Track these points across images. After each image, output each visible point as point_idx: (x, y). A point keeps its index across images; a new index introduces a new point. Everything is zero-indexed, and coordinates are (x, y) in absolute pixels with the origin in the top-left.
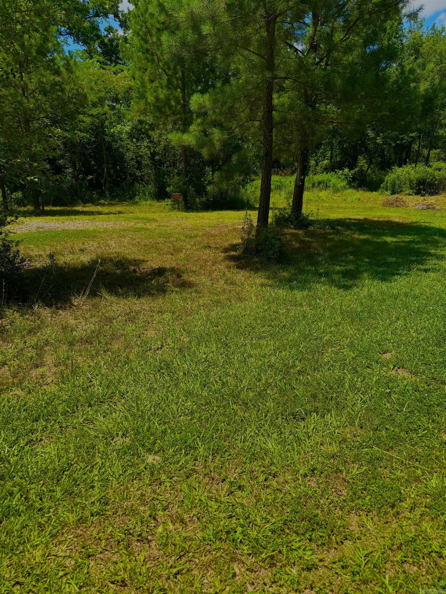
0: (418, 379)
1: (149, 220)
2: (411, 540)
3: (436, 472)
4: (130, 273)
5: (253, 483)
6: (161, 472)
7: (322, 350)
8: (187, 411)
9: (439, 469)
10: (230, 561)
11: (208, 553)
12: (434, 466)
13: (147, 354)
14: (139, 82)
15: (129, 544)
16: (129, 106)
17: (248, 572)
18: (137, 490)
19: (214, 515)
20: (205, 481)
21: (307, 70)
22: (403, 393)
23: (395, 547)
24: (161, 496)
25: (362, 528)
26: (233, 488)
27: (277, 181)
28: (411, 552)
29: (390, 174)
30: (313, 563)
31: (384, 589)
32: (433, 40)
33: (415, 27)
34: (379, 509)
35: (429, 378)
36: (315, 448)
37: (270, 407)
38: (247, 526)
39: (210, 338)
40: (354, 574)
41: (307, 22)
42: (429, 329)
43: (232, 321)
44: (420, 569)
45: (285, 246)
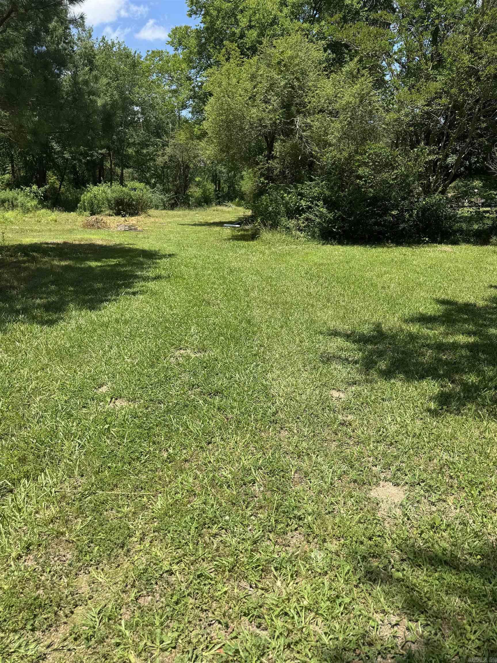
0: (136, 405)
2: (142, 571)
3: (160, 493)
7: (28, 402)
9: (162, 489)
12: (158, 488)
22: (122, 424)
23: (129, 586)
25: (93, 585)
28: (144, 584)
29: (85, 193)
30: (39, 655)
31: (121, 637)
32: (106, 54)
33: (84, 35)
34: (109, 555)
35: (147, 401)
36: (28, 520)
40: (88, 639)
42: (143, 352)
44: (154, 596)
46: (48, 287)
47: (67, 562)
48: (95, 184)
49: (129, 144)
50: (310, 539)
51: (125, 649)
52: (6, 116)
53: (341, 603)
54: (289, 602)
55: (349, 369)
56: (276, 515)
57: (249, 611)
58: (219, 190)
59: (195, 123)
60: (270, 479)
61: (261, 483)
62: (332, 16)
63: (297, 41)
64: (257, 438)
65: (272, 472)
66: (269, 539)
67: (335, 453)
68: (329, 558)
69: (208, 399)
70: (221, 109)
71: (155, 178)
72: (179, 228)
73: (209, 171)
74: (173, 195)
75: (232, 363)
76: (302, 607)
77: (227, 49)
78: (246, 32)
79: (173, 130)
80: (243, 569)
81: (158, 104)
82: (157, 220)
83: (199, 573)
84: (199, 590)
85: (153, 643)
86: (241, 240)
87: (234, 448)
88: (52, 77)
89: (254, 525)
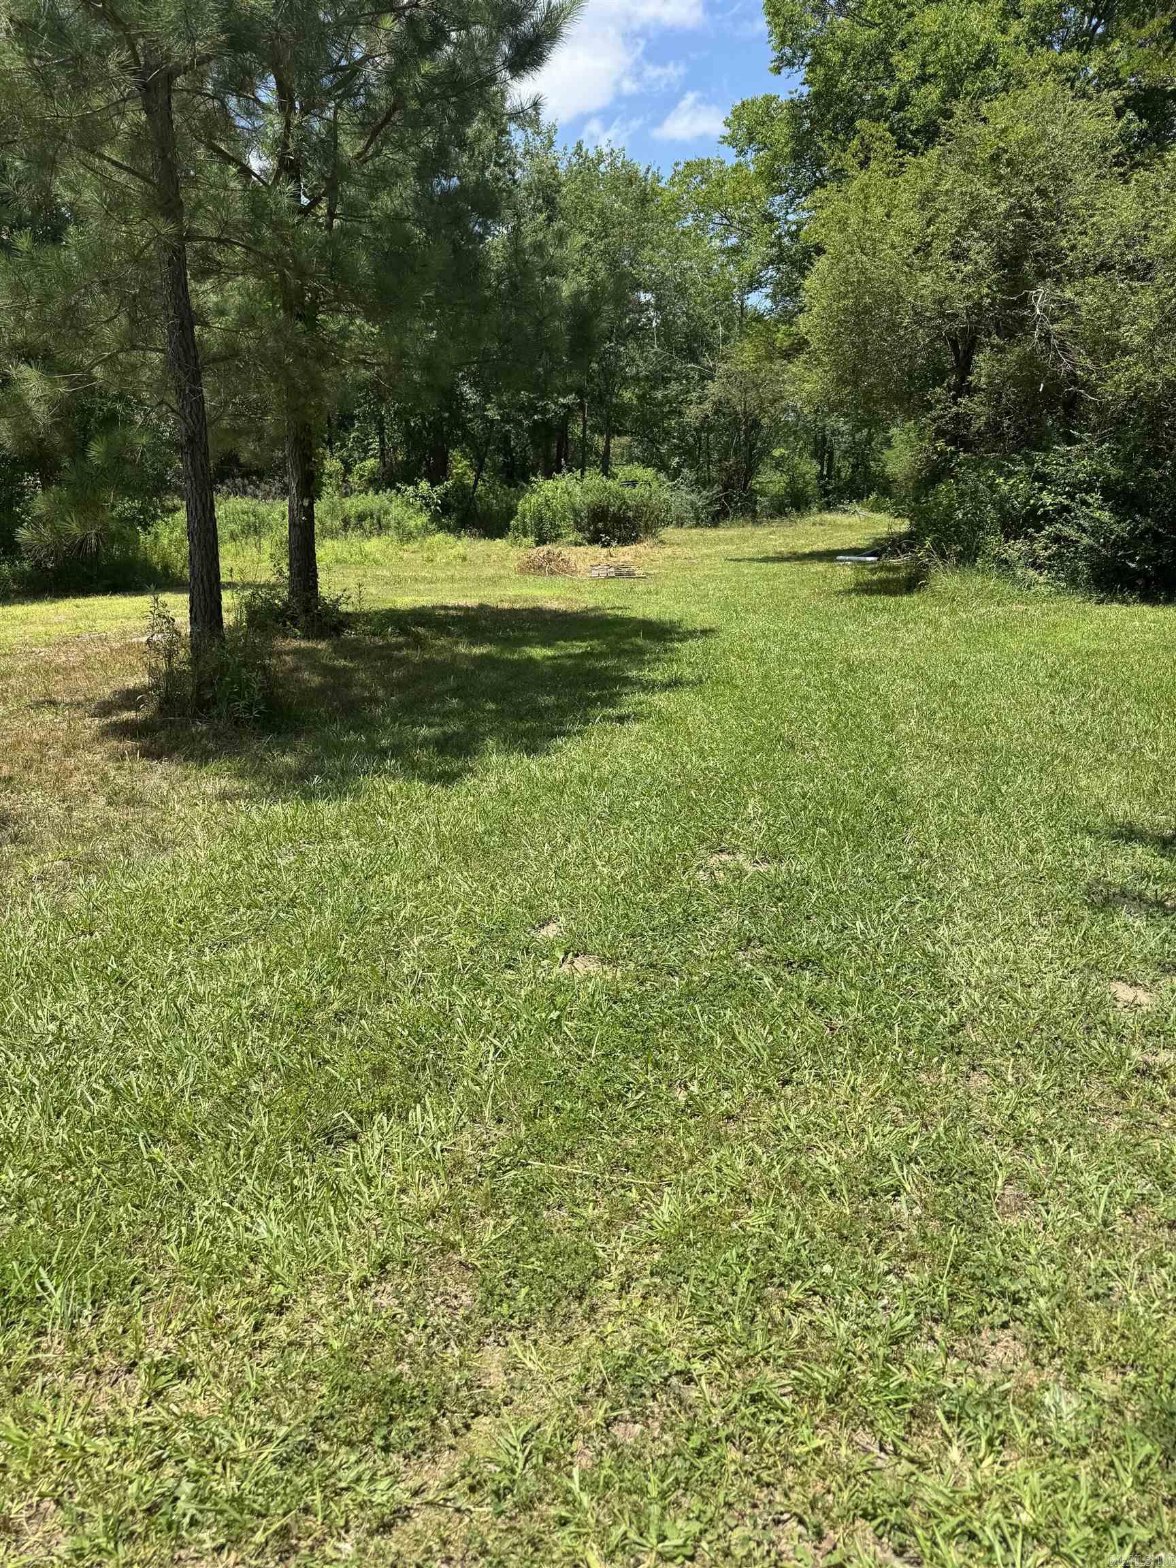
0: (619, 974)
2: (623, 1363)
3: (669, 1185)
5: (222, 1347)
7: (396, 946)
9: (673, 1177)
12: (663, 1172)
19: (108, 1474)
20: (74, 1385)
21: (277, 226)
22: (588, 1013)
23: (592, 1392)
25: (513, 1374)
26: (163, 1379)
27: (245, 512)
28: (625, 1393)
29: (527, 495)
30: (396, 1507)
31: (570, 1507)
32: (583, 181)
33: (538, 143)
34: (551, 1311)
35: (642, 965)
36: (386, 1204)
37: (261, 1128)
38: (208, 1471)
39: (69, 971)
40: (499, 1495)
41: (264, 100)
42: (636, 853)
43: (136, 909)
44: (648, 1426)
45: (281, 686)
46: (444, 702)
47: (461, 1311)
48: (548, 476)
49: (625, 379)
50: (1043, 1356)
51: (580, 1535)
52: (372, 334)
53: (1123, 1538)
54: (980, 1507)
55: (1165, 930)
56: (952, 1281)
57: (875, 1509)
58: (829, 476)
59: (778, 321)
60: (939, 1190)
61: (915, 1197)
62: (1140, 25)
63: (1044, 99)
64: (906, 1084)
65: (945, 1175)
66: (933, 1338)
67: (1119, 1145)
68: (1093, 1415)
69: (784, 974)
70: (846, 282)
71: (680, 456)
72: (729, 569)
73: (807, 431)
74: (717, 493)
75: (846, 892)
76: (1017, 1527)
77: (863, 138)
78: (913, 92)
79: (725, 340)
80: (863, 1401)
81: (694, 283)
82: (678, 551)
83: (756, 1391)
84: (754, 1432)
85: (641, 1535)
86: (879, 593)
87: (847, 1103)
88: (468, 242)
89: (894, 1297)
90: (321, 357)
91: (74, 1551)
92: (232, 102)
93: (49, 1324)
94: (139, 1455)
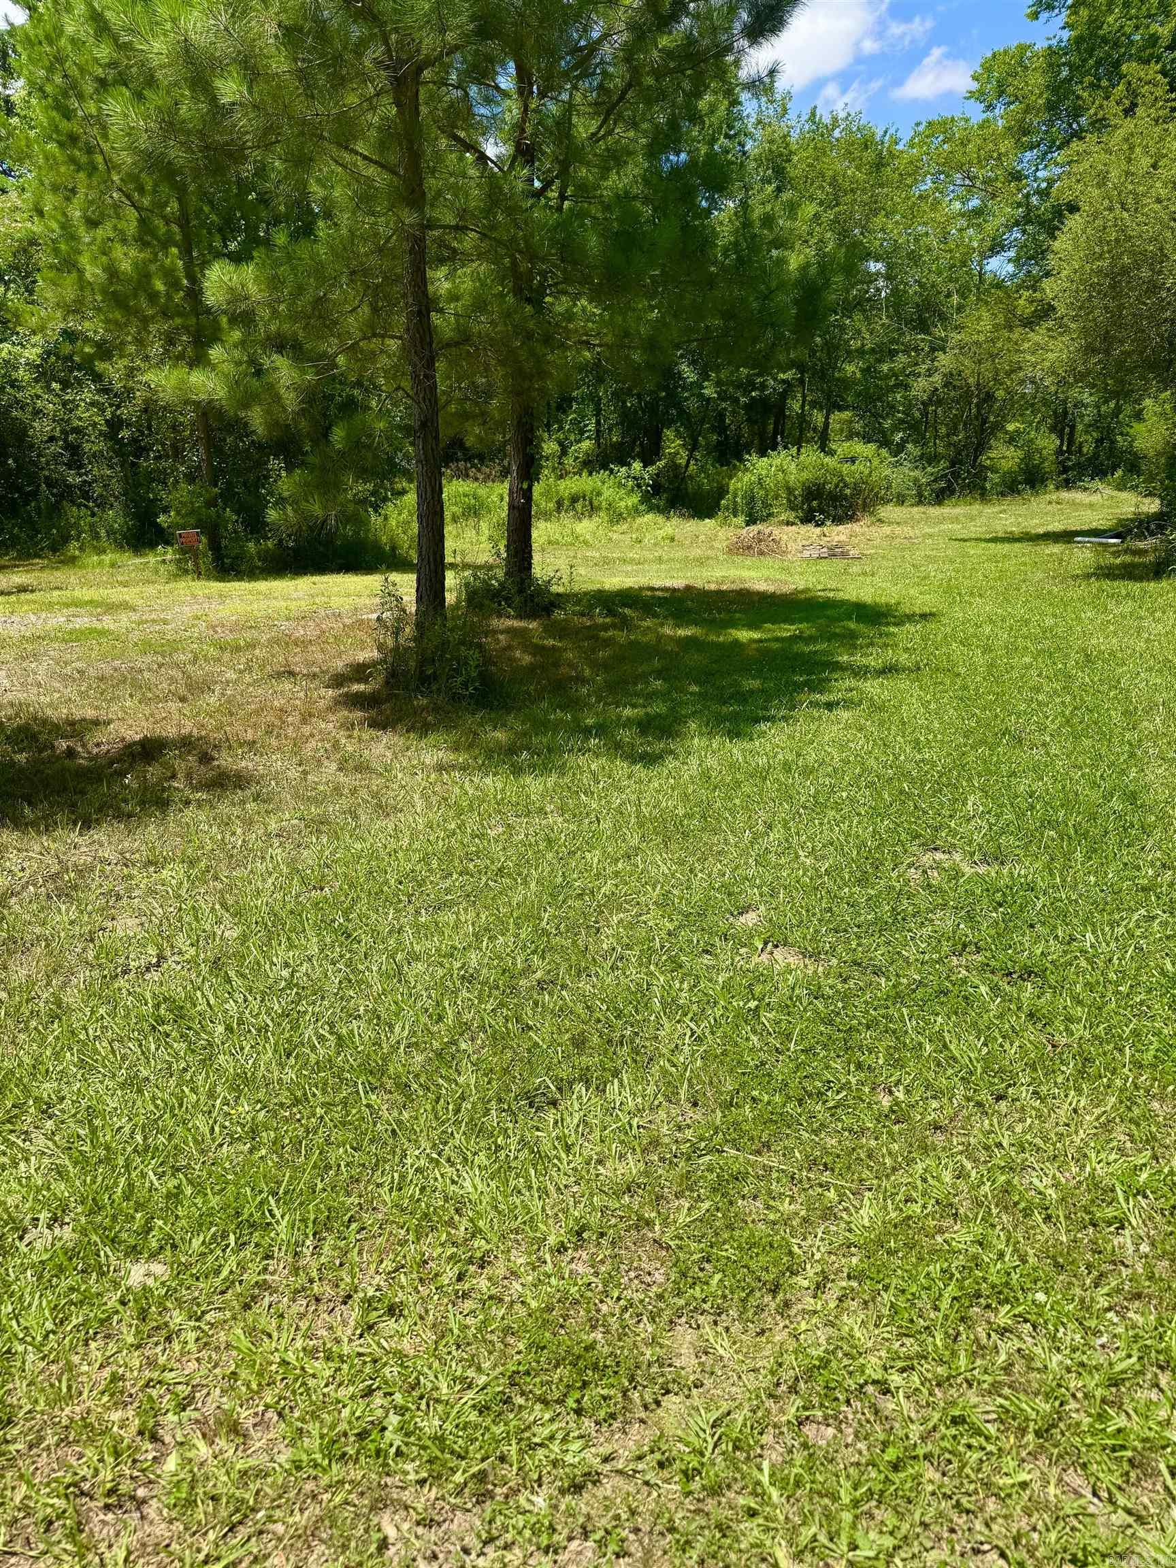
0: (821, 969)
1: (111, 608)
2: (817, 1363)
3: (870, 1190)
4: (58, 758)
5: (428, 1291)
6: (169, 1305)
7: (596, 922)
8: (239, 1129)
9: (875, 1182)
10: (371, 1510)
11: (309, 1501)
12: (864, 1176)
13: (116, 986)
14: (55, 226)
15: (80, 1523)
16: (31, 292)
17: (420, 1530)
18: (102, 1366)
19: (324, 1395)
20: (296, 1308)
21: (511, 211)
22: (787, 1006)
23: (784, 1388)
24: (171, 1370)
25: (704, 1358)
26: (375, 1314)
27: (466, 495)
28: (818, 1394)
29: (740, 474)
30: (586, 1470)
31: (759, 1499)
32: (815, 148)
33: (771, 112)
34: (744, 1301)
35: (845, 962)
36: (584, 1173)
37: (468, 1085)
38: (413, 1407)
39: (301, 922)
40: (688, 1475)
41: (503, 86)
42: (842, 845)
43: (362, 869)
44: (841, 1431)
45: (495, 664)
46: (647, 683)
47: (654, 1289)
48: (763, 453)
49: (849, 352)
51: (768, 1529)
52: (595, 315)
57: (1086, 1557)
58: (1069, 451)
59: (1020, 287)
60: (1170, 1229)
61: (1141, 1233)
64: (1136, 1111)
66: (1157, 1386)
69: (1003, 984)
70: (1102, 242)
71: (904, 430)
72: (953, 550)
73: (1045, 402)
74: (944, 469)
75: (1076, 901)
79: (960, 308)
80: (1076, 1441)
81: (929, 250)
82: (898, 530)
83: (957, 1413)
84: (955, 1455)
85: (831, 1540)
86: (1123, 578)
87: (1067, 1125)
88: (696, 217)
89: (1115, 1336)
90: (547, 340)
91: (294, 1462)
92: (473, 90)
93: (276, 1249)
94: (352, 1382)
